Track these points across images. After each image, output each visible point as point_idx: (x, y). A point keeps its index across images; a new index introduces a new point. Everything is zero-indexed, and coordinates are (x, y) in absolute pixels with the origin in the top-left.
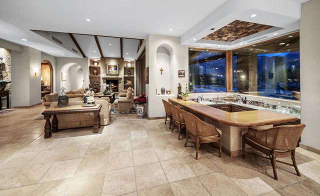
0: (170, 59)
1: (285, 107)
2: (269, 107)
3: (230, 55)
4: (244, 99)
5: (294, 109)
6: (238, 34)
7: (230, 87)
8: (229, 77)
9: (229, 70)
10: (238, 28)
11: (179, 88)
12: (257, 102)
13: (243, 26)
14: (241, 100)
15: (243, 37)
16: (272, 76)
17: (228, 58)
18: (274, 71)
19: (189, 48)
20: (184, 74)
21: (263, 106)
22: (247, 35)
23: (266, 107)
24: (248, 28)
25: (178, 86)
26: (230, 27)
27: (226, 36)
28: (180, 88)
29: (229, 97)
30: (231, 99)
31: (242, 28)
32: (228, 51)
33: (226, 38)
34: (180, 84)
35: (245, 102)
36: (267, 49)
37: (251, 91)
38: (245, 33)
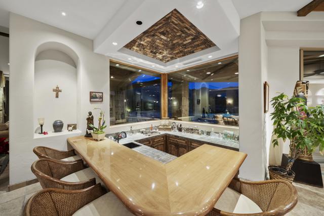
0: (76, 74)
1: (218, 133)
2: (203, 134)
3: (165, 79)
4: (179, 126)
5: (226, 135)
6: (174, 52)
7: (165, 113)
8: (164, 103)
9: (164, 95)
10: (174, 44)
11: (88, 119)
12: (192, 129)
13: (180, 42)
14: (177, 127)
15: (179, 57)
16: (199, 102)
17: (163, 82)
18: (200, 98)
19: (111, 62)
20: (101, 98)
21: (198, 133)
22: (183, 56)
23: (200, 135)
24: (185, 45)
25: (87, 116)
26: (166, 41)
27: (160, 53)
28: (90, 120)
29: (164, 126)
30: (166, 127)
31: (179, 45)
32: (163, 74)
33: (160, 56)
34: (90, 114)
35: (180, 130)
36: (197, 77)
37: (184, 116)
38: (181, 52)
